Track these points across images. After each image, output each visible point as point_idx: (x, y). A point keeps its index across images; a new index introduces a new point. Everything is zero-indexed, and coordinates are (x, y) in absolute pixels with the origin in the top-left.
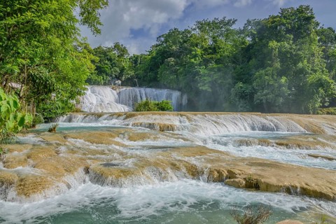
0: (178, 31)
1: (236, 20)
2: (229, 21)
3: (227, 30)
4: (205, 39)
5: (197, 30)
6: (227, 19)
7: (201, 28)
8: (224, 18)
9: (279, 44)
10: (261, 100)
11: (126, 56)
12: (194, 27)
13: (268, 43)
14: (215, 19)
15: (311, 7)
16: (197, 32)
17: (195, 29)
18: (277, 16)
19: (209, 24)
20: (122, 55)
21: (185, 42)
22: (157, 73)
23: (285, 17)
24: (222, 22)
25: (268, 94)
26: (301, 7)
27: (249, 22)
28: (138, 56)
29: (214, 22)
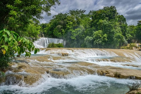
0: (62, 14)
1: (85, 11)
2: (83, 11)
3: (82, 14)
4: (73, 18)
5: (70, 14)
6: (82, 10)
7: (72, 13)
8: (81, 9)
9: (103, 21)
10: (97, 43)
11: (39, 24)
12: (69, 13)
13: (99, 21)
14: (77, 10)
15: (115, 7)
16: (70, 15)
17: (69, 14)
18: (102, 10)
19: (75, 12)
20: (37, 24)
21: (65, 19)
22: (53, 32)
23: (105, 10)
24: (80, 11)
25: (99, 41)
26: (111, 6)
27: (91, 11)
28: (44, 24)
29: (76, 11)
